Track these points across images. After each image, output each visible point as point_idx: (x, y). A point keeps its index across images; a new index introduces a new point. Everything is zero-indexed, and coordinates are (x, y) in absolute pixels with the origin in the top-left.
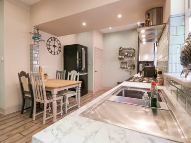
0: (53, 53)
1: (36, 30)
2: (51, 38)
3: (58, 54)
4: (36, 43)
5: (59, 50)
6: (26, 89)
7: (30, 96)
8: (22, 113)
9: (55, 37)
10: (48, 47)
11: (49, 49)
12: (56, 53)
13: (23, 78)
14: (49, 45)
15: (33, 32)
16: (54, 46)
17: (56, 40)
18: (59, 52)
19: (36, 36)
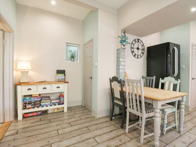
0: (136, 56)
1: (123, 33)
2: (135, 40)
3: (141, 57)
4: (123, 46)
5: (142, 53)
6: (117, 95)
7: (121, 104)
8: (111, 120)
9: (138, 38)
10: (132, 50)
11: (133, 52)
12: (139, 57)
13: (115, 84)
14: (133, 48)
15: (120, 36)
16: (138, 49)
17: (140, 41)
18: (142, 55)
19: (124, 39)
